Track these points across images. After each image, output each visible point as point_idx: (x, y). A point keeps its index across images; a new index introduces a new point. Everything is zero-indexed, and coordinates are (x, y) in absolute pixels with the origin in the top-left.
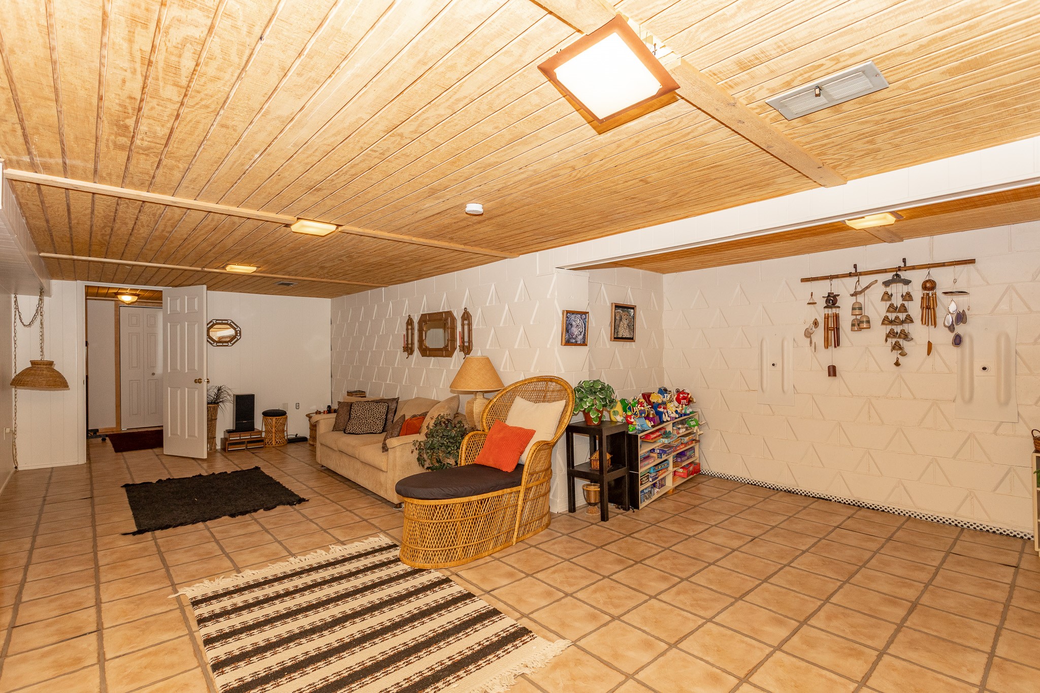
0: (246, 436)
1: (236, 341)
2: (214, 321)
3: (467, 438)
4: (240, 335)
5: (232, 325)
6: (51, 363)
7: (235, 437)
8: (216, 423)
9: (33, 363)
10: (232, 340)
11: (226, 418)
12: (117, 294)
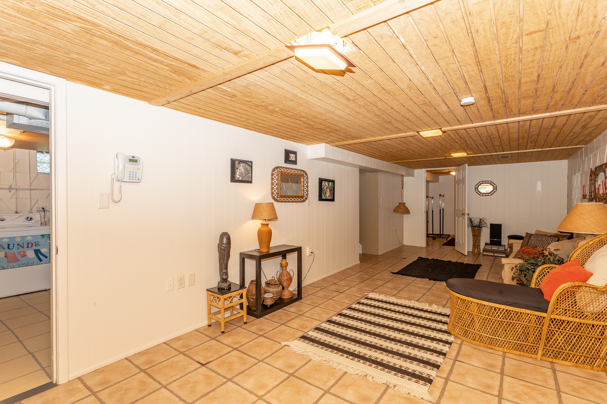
0: (495, 248)
1: (493, 193)
2: (481, 182)
3: (545, 266)
4: (496, 189)
5: (491, 183)
6: (404, 204)
7: (489, 247)
8: (480, 238)
9: (399, 203)
10: (491, 193)
11: (485, 236)
12: (450, 172)
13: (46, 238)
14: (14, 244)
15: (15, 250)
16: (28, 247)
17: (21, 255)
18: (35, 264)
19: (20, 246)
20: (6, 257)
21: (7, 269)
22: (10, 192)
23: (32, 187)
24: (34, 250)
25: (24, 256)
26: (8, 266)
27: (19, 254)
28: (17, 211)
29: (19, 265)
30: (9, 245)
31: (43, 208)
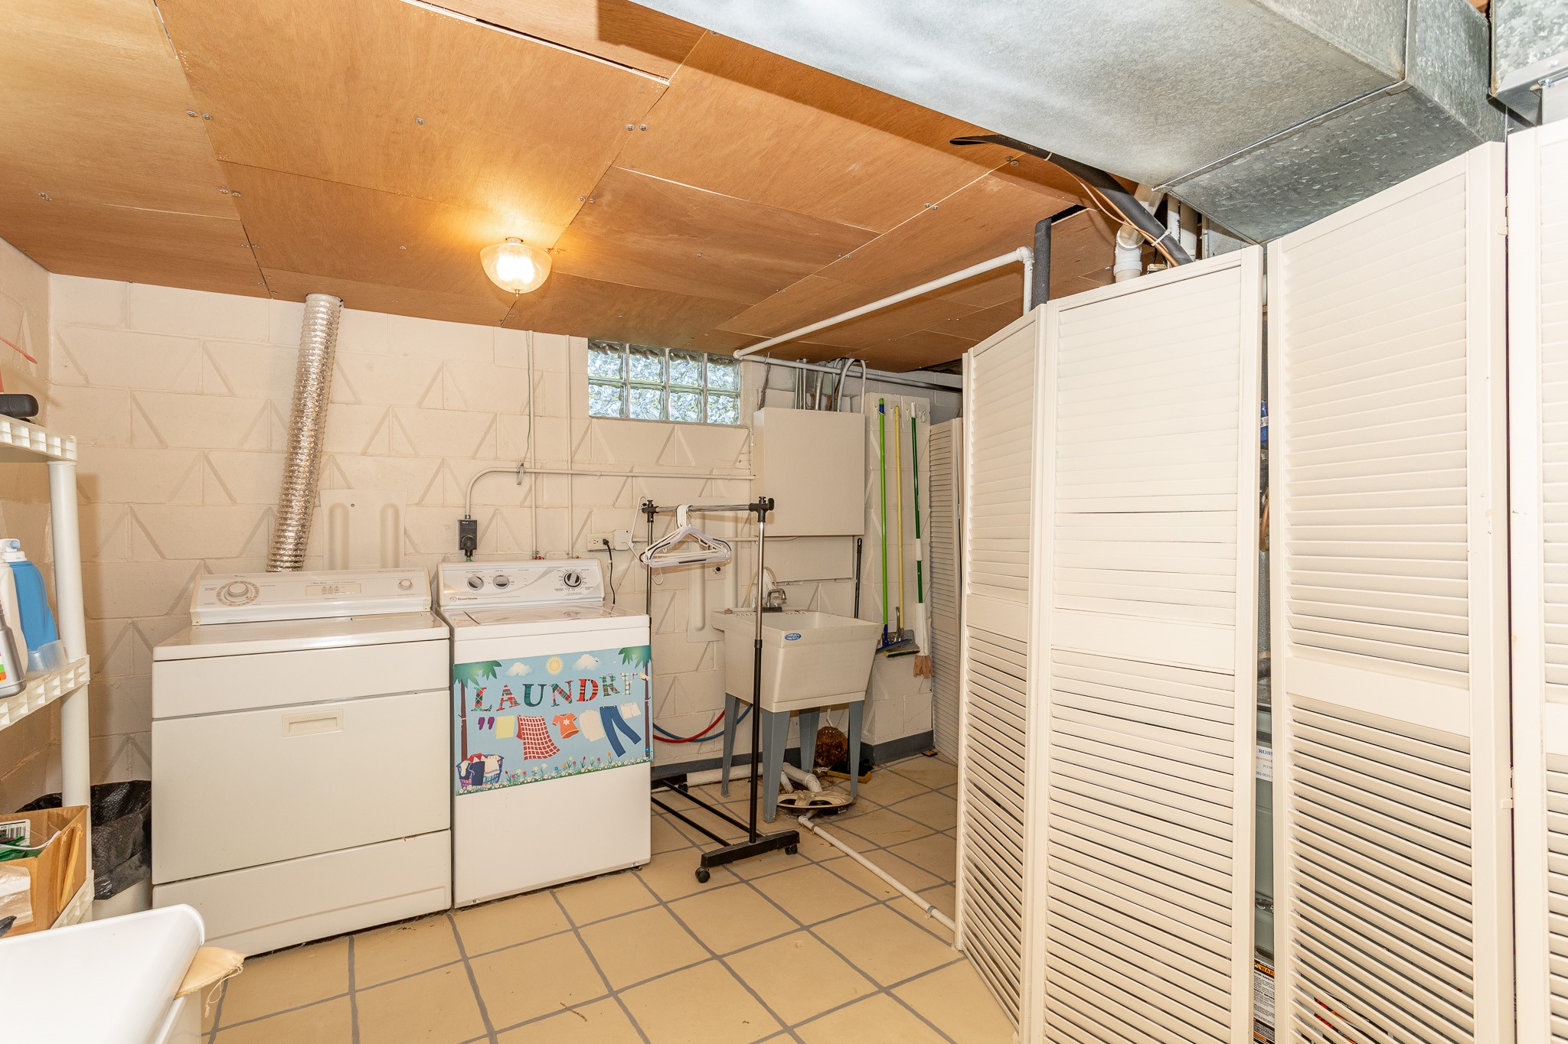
13: (634, 662)
14: (543, 686)
15: (546, 711)
16: (582, 698)
17: (564, 728)
18: (602, 766)
19: (561, 692)
20: (519, 736)
21: (523, 783)
22: (519, 484)
23: (577, 468)
24: (601, 708)
25: (571, 732)
26: (525, 773)
27: (558, 724)
28: (537, 552)
29: (556, 769)
30: (528, 687)
31: (606, 542)
